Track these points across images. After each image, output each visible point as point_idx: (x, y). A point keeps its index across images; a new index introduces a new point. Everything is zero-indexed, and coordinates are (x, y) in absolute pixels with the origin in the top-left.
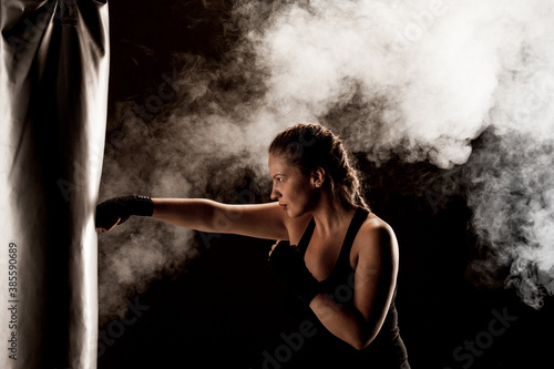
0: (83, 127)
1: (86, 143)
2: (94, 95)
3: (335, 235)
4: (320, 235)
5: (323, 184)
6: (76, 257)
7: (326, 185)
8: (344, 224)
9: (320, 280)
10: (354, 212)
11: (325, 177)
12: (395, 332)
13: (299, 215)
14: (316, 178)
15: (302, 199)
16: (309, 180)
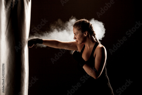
0: (24, 20)
1: (25, 24)
2: (27, 12)
3: (90, 49)
4: (86, 49)
5: (87, 36)
6: (23, 54)
7: (88, 36)
8: (92, 46)
9: (86, 61)
10: (95, 43)
11: (88, 34)
12: (106, 74)
13: (81, 44)
14: (85, 34)
15: (82, 39)
16: (83, 34)
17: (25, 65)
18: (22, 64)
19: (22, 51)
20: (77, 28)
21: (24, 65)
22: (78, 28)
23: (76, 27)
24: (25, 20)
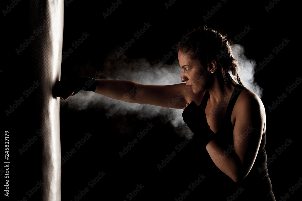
17: (51, 147)
18: (45, 145)
19: (44, 111)
20: (189, 52)
21: (48, 148)
22: (193, 53)
23: (187, 51)
24: (50, 33)
